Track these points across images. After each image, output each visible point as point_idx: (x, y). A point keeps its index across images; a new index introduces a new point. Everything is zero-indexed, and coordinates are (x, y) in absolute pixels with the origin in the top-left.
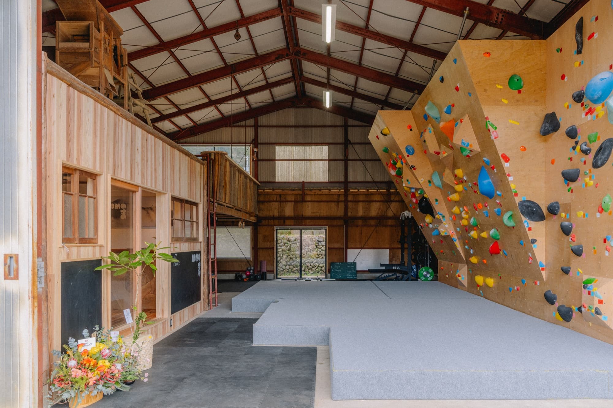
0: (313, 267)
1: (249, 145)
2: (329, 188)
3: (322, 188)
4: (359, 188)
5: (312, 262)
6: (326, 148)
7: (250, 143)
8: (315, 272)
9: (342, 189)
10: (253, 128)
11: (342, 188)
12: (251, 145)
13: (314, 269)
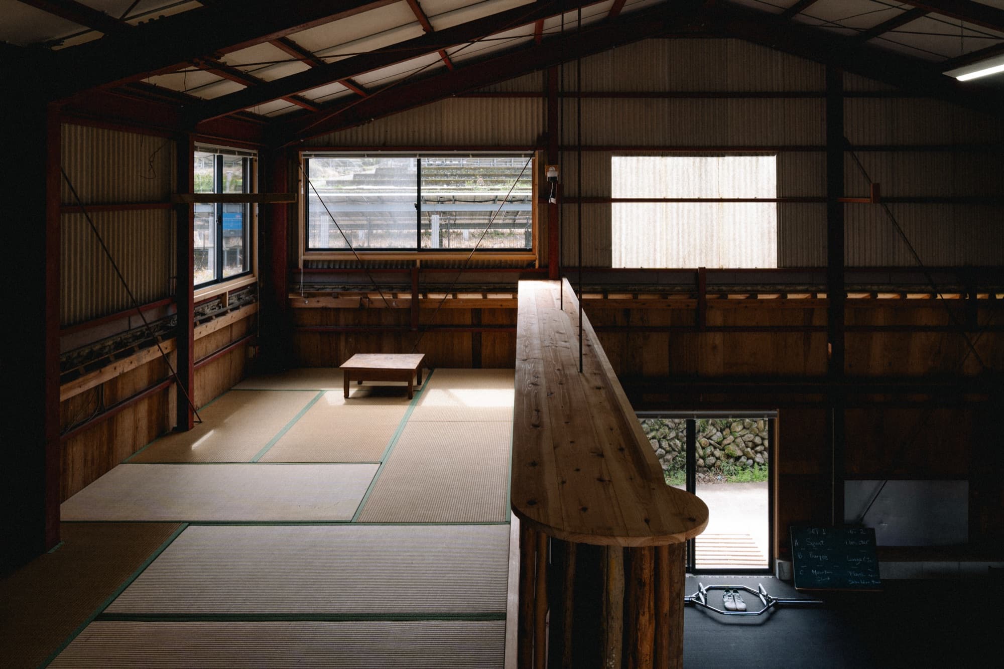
0: (667, 452)
1: (531, 152)
2: (780, 287)
3: (759, 288)
4: (875, 288)
5: (664, 438)
6: (769, 164)
7: (533, 148)
8: (674, 467)
9: (822, 292)
10: (541, 99)
11: (822, 287)
12: (537, 152)
13: (669, 457)
